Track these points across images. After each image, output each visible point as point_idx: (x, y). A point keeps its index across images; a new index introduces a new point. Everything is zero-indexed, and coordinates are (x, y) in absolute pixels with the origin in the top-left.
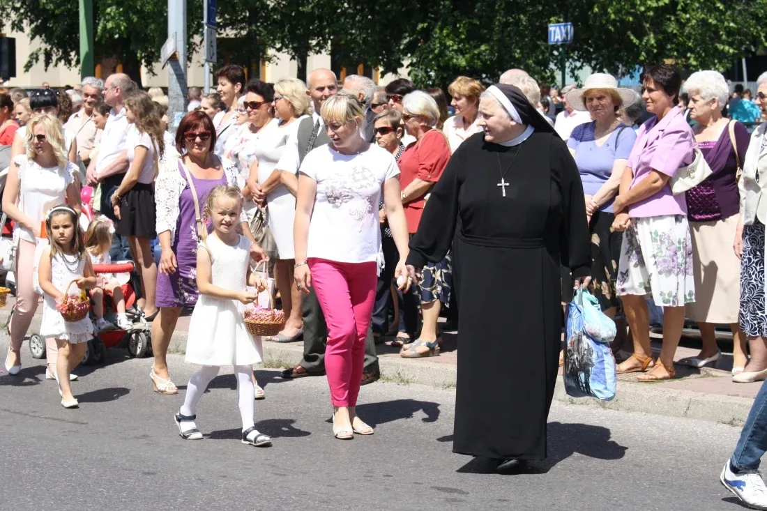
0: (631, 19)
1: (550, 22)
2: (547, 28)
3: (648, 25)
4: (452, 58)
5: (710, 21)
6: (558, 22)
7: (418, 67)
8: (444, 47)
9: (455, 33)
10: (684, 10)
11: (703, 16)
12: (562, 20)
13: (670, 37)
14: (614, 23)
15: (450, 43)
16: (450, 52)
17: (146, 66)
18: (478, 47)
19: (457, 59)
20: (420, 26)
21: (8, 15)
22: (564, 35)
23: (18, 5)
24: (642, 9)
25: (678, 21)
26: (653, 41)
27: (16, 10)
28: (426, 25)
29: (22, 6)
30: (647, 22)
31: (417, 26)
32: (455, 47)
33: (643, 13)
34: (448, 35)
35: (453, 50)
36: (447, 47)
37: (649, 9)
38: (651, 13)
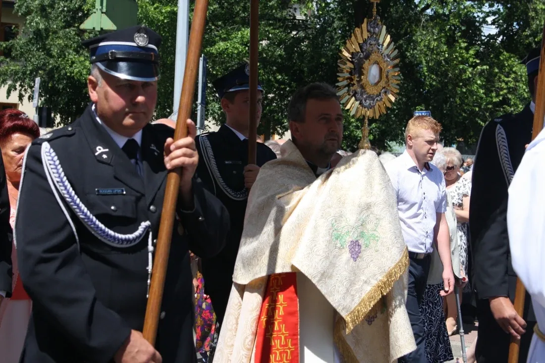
0: (476, 110)
1: (416, 109)
3: (488, 114)
4: (353, 131)
6: (421, 110)
14: (465, 111)
15: (352, 120)
16: (352, 127)
19: (356, 132)
24: (484, 103)
32: (355, 124)
33: (484, 106)
36: (350, 123)
37: (489, 103)
38: (491, 106)
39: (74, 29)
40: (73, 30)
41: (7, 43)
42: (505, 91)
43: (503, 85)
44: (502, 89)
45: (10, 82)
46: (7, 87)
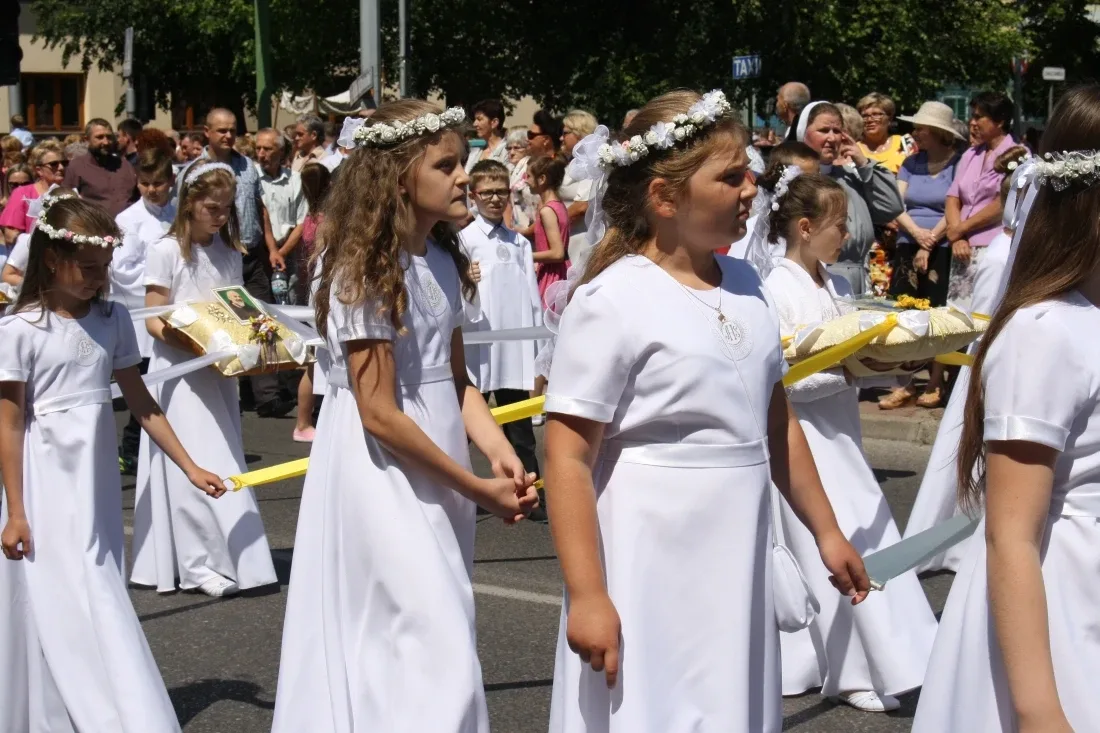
0: (831, 51)
1: (735, 55)
2: (731, 61)
3: (849, 58)
4: (630, 95)
5: (914, 52)
6: (744, 55)
7: (589, 106)
8: (620, 82)
9: (633, 68)
10: (889, 42)
11: (906, 48)
12: (747, 53)
13: (869, 70)
14: (811, 55)
15: (627, 78)
16: (628, 88)
17: (249, 109)
18: (658, 82)
19: (635, 96)
20: (591, 60)
21: (95, 53)
22: (751, 69)
23: (106, 41)
24: (843, 39)
25: (878, 53)
26: (855, 75)
27: (104, 46)
28: (597, 58)
29: (110, 42)
30: (847, 54)
31: (587, 59)
32: (633, 83)
33: (843, 44)
34: (625, 69)
35: (631, 86)
36: (624, 83)
37: (850, 39)
38: (853, 45)
42: (876, 20)
43: (873, 9)
44: (870, 16)
45: (69, 39)
46: (64, 47)
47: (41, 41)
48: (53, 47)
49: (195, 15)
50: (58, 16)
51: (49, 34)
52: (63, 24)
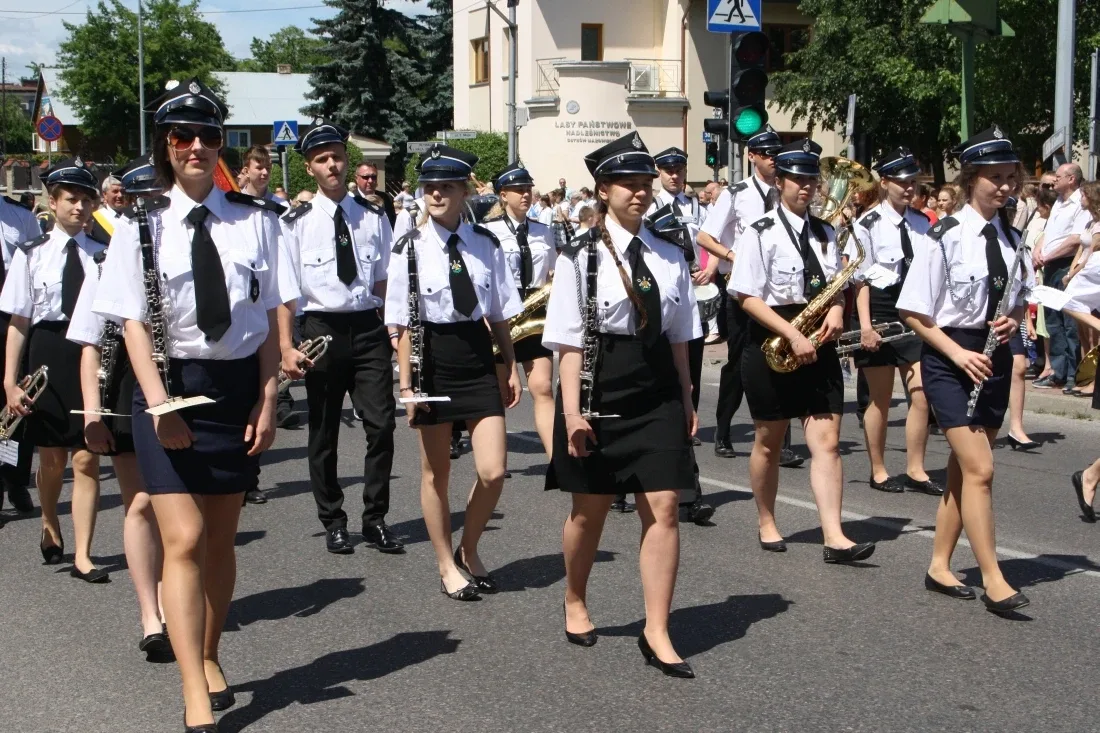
17: (948, 162)
21: (819, 115)
23: (829, 105)
27: (827, 110)
29: (832, 106)
39: (885, 25)
40: (886, 28)
41: (796, 54)
45: (799, 104)
46: (794, 110)
47: (776, 105)
48: (786, 110)
49: (908, 83)
50: (790, 85)
51: (782, 102)
52: (794, 92)
